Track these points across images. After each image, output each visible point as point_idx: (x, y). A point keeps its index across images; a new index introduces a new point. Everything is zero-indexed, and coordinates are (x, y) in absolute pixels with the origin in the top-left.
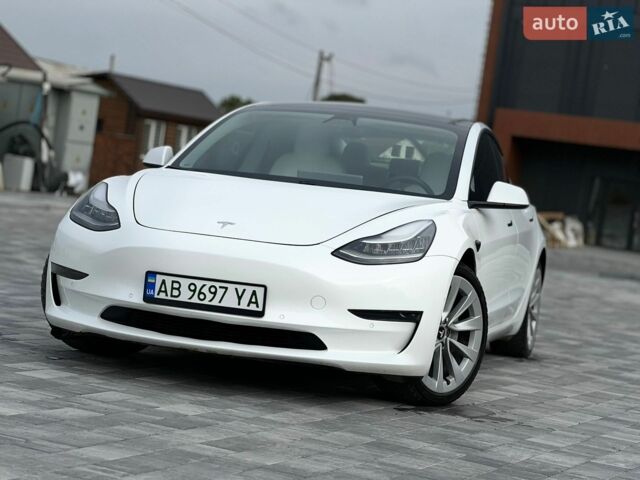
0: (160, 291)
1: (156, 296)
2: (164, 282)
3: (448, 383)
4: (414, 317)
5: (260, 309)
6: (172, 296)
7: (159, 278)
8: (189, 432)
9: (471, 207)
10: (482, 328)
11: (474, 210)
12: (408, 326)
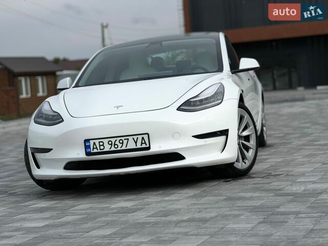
0: (94, 148)
1: (92, 152)
2: (94, 143)
3: (245, 163)
4: (225, 133)
5: (148, 146)
6: (100, 149)
7: (92, 142)
8: (135, 214)
9: (232, 74)
10: (254, 132)
11: (234, 75)
12: (223, 138)
